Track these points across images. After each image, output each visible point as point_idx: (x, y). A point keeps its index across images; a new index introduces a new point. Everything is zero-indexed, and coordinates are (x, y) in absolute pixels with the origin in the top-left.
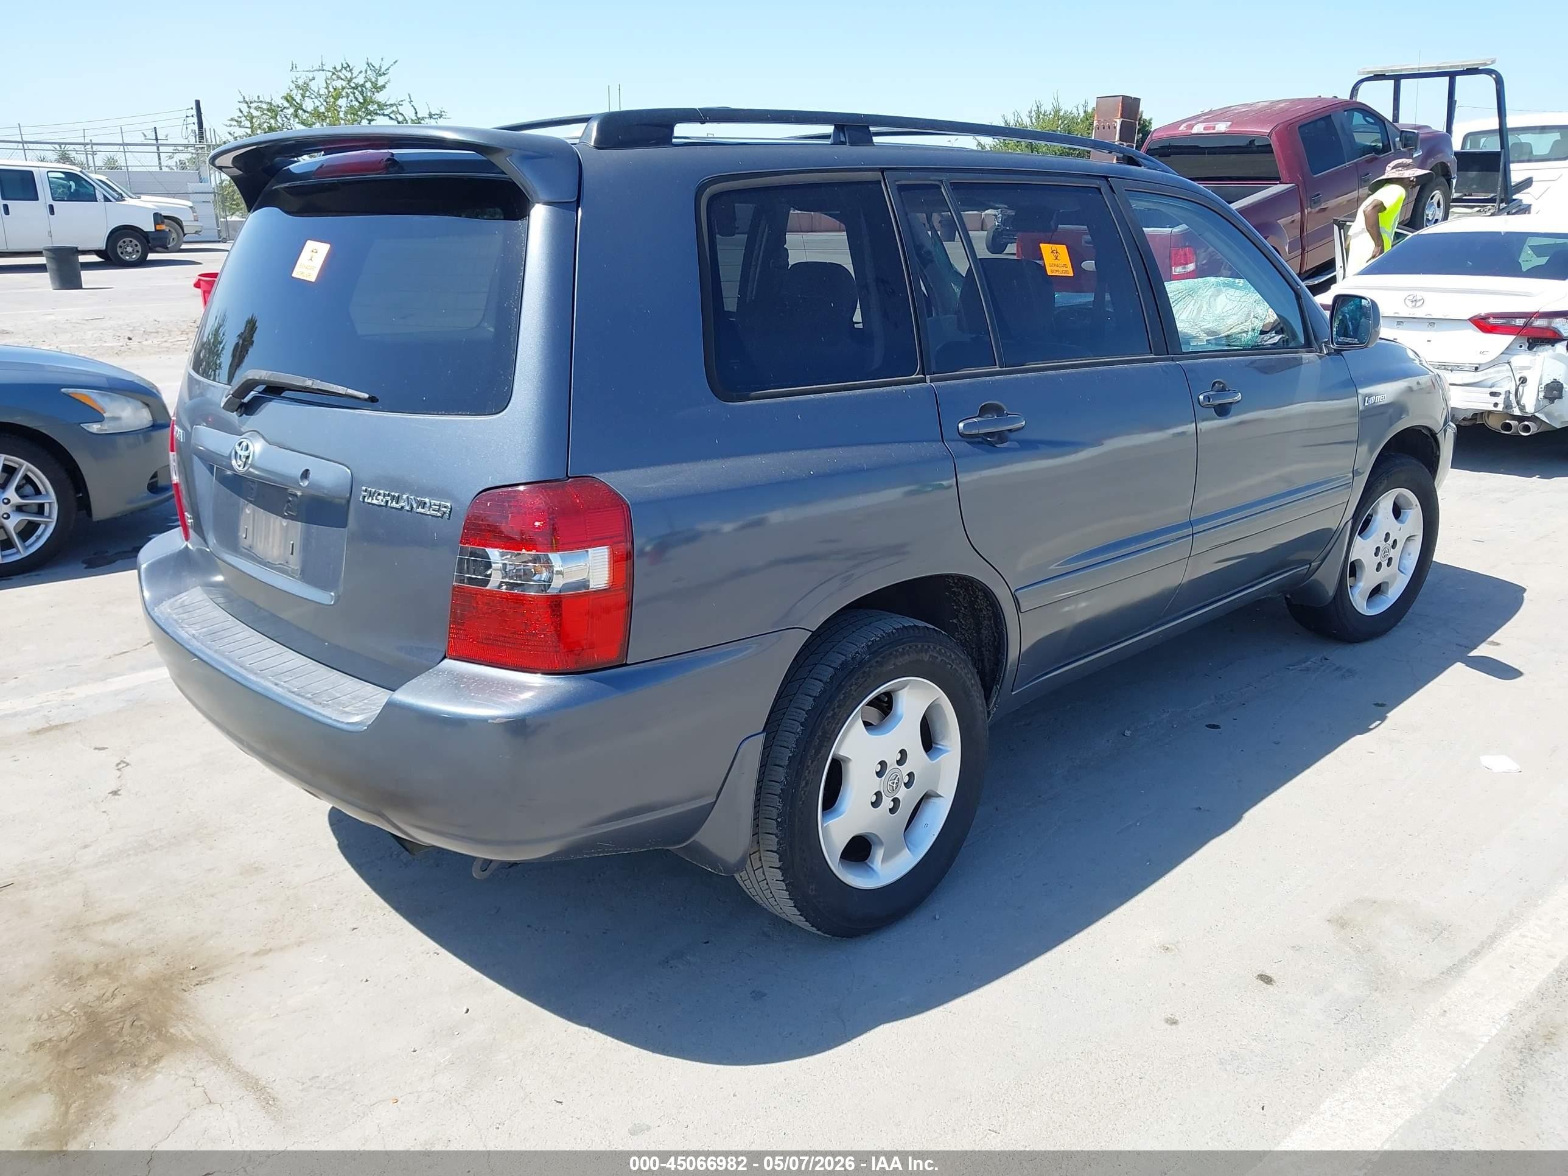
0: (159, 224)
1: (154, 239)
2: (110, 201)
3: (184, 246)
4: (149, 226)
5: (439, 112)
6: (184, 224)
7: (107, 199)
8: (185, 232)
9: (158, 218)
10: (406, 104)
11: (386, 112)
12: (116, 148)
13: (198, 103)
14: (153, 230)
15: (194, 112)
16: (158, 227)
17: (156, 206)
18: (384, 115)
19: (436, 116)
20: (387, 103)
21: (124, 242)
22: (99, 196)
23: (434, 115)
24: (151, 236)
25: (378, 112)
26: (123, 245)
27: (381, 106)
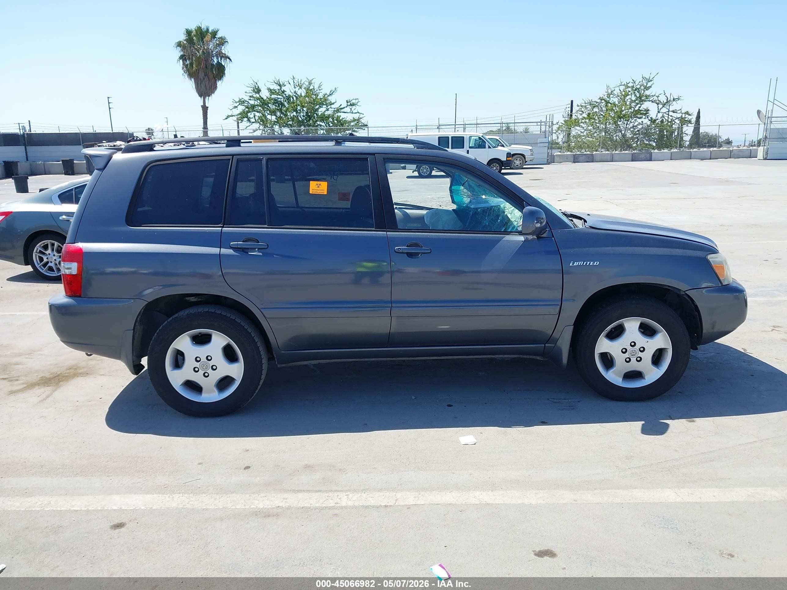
0: (508, 157)
1: (505, 164)
2: (491, 148)
3: (524, 167)
4: (504, 158)
5: (677, 98)
6: (526, 157)
7: (489, 147)
8: (526, 160)
9: (509, 155)
10: (663, 95)
11: (651, 99)
12: (474, 126)
13: (572, 102)
14: (506, 160)
15: (570, 106)
16: (508, 159)
17: (509, 149)
18: (649, 101)
19: (677, 100)
20: (651, 95)
21: (493, 165)
22: (487, 146)
23: (676, 99)
24: (504, 163)
25: (646, 100)
26: (492, 166)
27: (647, 97)
